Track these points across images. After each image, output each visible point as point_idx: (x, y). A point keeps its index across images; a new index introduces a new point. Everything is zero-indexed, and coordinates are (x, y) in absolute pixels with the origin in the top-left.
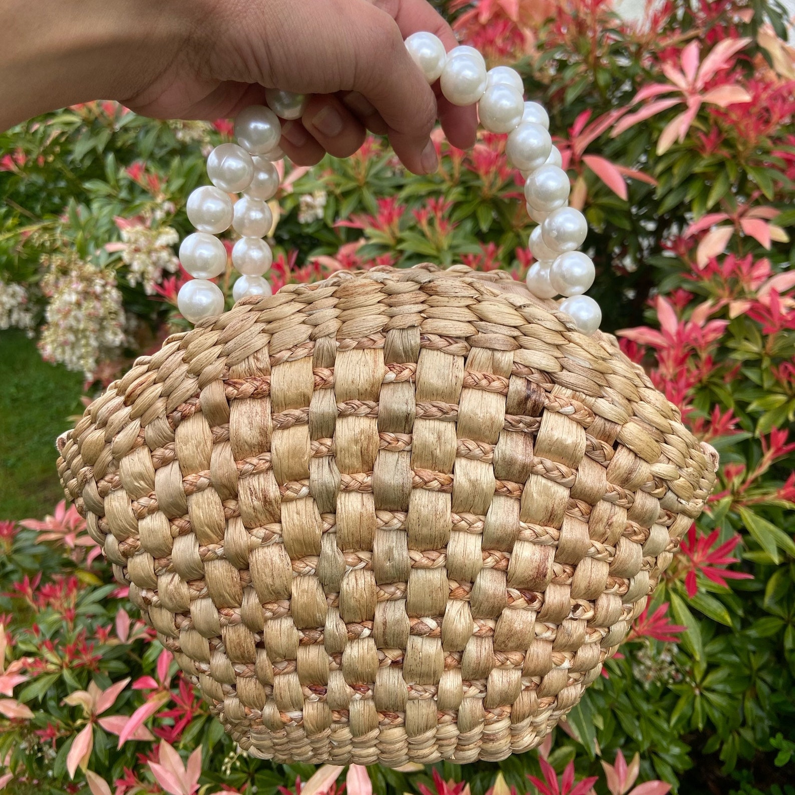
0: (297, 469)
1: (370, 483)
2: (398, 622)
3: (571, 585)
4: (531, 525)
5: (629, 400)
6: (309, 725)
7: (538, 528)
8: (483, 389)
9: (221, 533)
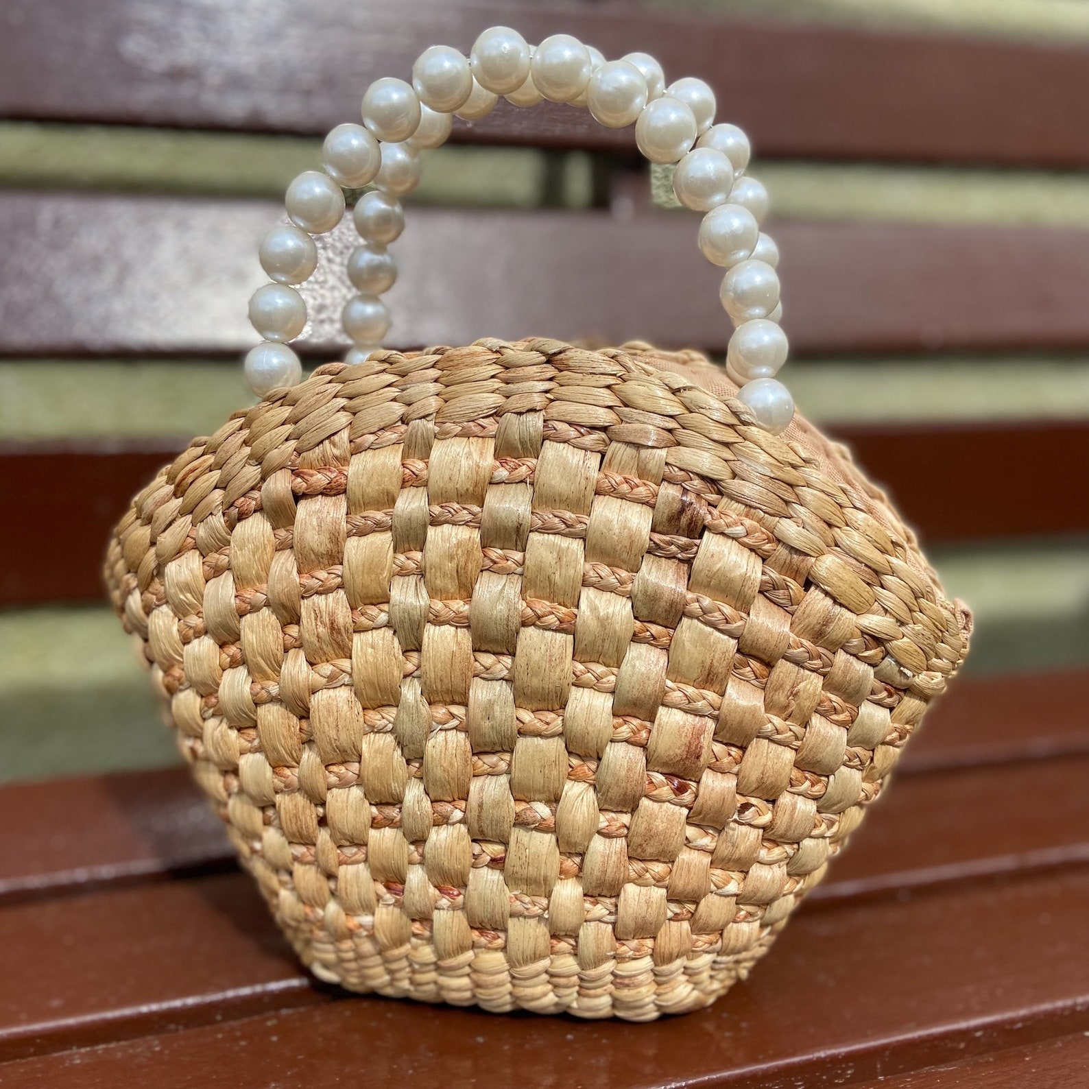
0: (374, 589)
1: (466, 613)
2: (497, 804)
3: (737, 774)
4: (681, 685)
5: (830, 525)
6: (382, 938)
7: (690, 690)
8: (623, 497)
9: (277, 666)
